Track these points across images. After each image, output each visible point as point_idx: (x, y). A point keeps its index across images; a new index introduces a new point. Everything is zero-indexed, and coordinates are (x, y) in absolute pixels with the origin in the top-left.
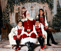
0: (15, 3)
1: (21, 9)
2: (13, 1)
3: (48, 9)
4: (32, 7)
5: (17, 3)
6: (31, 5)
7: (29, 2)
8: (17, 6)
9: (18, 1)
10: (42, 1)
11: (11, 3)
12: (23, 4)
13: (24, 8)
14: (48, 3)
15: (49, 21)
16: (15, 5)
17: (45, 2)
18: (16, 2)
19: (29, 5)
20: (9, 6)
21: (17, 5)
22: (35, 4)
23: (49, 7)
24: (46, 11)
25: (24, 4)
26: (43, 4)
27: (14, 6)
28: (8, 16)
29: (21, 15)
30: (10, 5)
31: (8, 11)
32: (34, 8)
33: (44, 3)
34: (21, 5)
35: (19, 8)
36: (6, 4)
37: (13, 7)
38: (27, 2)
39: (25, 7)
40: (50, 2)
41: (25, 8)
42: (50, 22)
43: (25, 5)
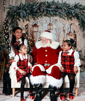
0: (21, 17)
1: (31, 27)
2: (17, 13)
3: (78, 28)
4: (50, 24)
5: (24, 17)
6: (48, 22)
7: (45, 15)
8: (23, 21)
9: (27, 13)
10: (67, 15)
11: (13, 17)
12: (34, 19)
13: (35, 25)
14: (78, 18)
15: (79, 49)
16: (20, 20)
17: (74, 17)
18: (22, 15)
19: (45, 21)
20: (10, 21)
21: (25, 20)
22: (56, 20)
23: (79, 25)
24: (74, 32)
25: (36, 18)
26: (70, 20)
27: (19, 22)
28: (6, 40)
29: (31, 38)
30: (12, 20)
31: (7, 30)
32: (54, 26)
33: (71, 18)
34: (32, 20)
35: (27, 25)
36: (5, 17)
37: (17, 22)
38: (41, 15)
39: (39, 24)
40: (82, 16)
41: (38, 26)
42: (81, 51)
43: (38, 20)
